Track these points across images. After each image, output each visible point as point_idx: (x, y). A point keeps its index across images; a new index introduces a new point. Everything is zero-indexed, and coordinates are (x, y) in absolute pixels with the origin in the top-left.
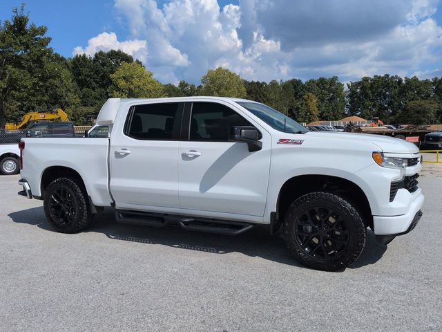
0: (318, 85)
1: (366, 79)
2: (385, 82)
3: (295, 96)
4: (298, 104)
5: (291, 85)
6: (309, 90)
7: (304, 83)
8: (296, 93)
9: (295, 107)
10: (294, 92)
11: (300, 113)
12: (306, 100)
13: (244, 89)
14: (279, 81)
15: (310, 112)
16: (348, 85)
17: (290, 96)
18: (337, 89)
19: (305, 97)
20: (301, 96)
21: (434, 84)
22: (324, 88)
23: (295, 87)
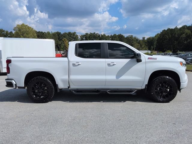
0: (68, 35)
1: (87, 34)
2: (94, 35)
3: (59, 39)
4: (60, 42)
5: (57, 35)
6: (64, 37)
7: (62, 34)
8: (59, 38)
9: (59, 44)
10: (58, 37)
11: (61, 47)
12: (63, 41)
13: (36, 35)
14: (50, 32)
15: (65, 46)
16: (80, 36)
17: (56, 39)
18: (76, 37)
19: (63, 40)
20: (61, 39)
21: (111, 37)
22: (71, 37)
23: (58, 35)
